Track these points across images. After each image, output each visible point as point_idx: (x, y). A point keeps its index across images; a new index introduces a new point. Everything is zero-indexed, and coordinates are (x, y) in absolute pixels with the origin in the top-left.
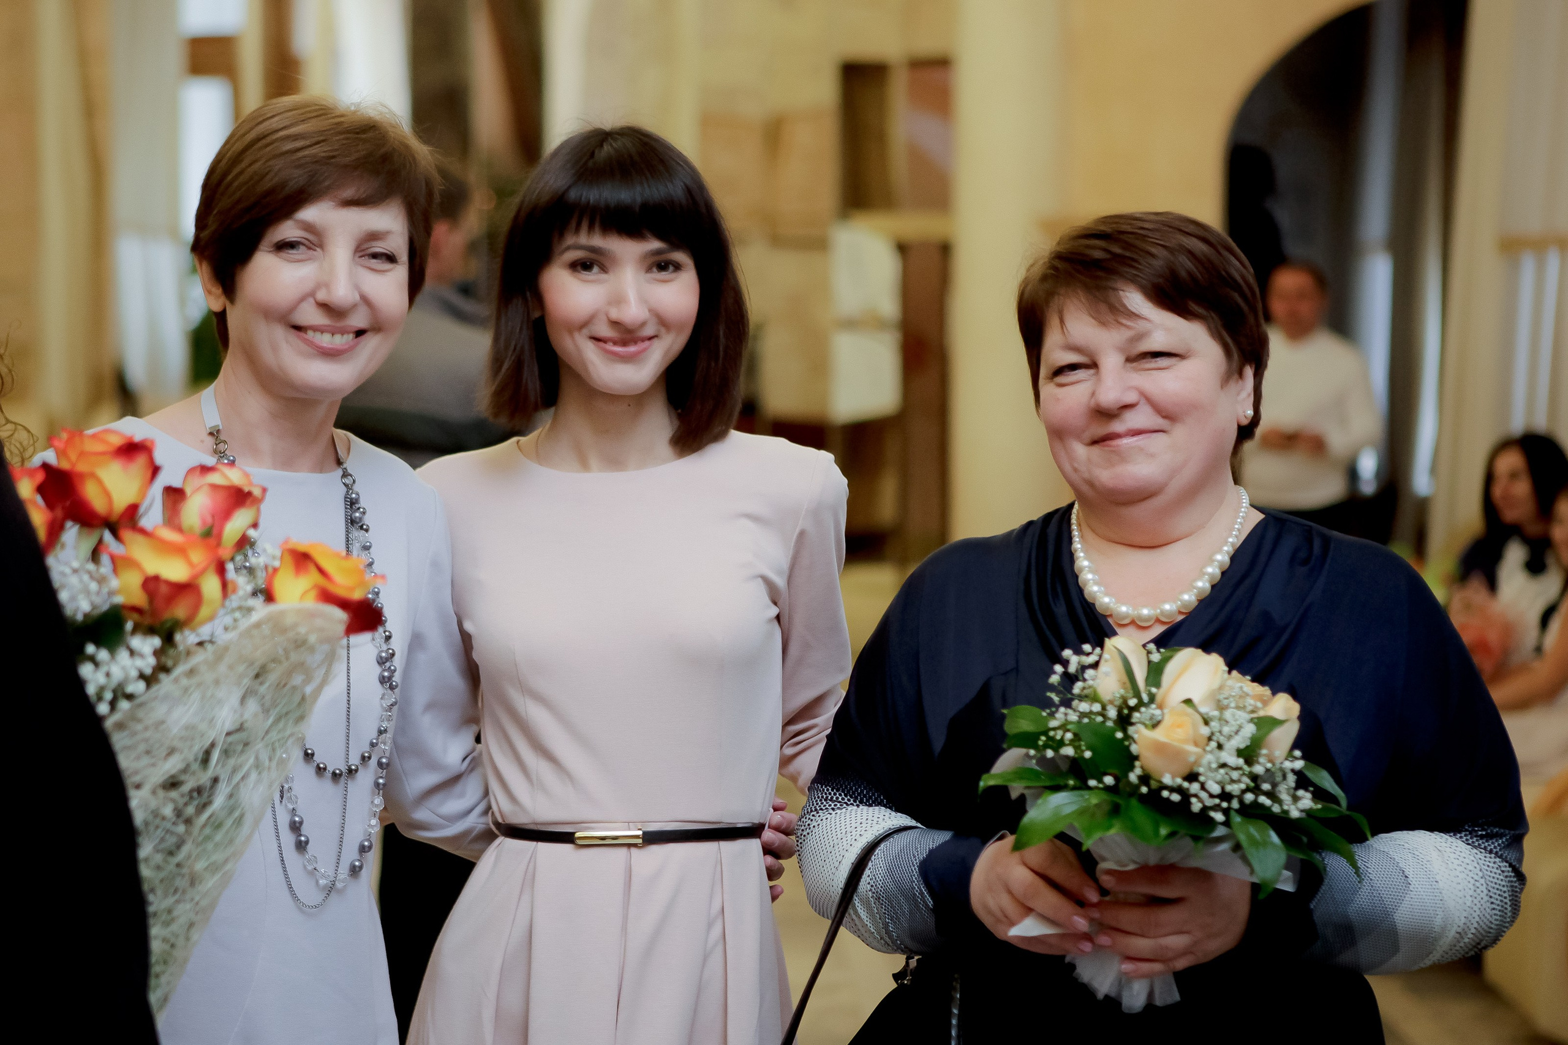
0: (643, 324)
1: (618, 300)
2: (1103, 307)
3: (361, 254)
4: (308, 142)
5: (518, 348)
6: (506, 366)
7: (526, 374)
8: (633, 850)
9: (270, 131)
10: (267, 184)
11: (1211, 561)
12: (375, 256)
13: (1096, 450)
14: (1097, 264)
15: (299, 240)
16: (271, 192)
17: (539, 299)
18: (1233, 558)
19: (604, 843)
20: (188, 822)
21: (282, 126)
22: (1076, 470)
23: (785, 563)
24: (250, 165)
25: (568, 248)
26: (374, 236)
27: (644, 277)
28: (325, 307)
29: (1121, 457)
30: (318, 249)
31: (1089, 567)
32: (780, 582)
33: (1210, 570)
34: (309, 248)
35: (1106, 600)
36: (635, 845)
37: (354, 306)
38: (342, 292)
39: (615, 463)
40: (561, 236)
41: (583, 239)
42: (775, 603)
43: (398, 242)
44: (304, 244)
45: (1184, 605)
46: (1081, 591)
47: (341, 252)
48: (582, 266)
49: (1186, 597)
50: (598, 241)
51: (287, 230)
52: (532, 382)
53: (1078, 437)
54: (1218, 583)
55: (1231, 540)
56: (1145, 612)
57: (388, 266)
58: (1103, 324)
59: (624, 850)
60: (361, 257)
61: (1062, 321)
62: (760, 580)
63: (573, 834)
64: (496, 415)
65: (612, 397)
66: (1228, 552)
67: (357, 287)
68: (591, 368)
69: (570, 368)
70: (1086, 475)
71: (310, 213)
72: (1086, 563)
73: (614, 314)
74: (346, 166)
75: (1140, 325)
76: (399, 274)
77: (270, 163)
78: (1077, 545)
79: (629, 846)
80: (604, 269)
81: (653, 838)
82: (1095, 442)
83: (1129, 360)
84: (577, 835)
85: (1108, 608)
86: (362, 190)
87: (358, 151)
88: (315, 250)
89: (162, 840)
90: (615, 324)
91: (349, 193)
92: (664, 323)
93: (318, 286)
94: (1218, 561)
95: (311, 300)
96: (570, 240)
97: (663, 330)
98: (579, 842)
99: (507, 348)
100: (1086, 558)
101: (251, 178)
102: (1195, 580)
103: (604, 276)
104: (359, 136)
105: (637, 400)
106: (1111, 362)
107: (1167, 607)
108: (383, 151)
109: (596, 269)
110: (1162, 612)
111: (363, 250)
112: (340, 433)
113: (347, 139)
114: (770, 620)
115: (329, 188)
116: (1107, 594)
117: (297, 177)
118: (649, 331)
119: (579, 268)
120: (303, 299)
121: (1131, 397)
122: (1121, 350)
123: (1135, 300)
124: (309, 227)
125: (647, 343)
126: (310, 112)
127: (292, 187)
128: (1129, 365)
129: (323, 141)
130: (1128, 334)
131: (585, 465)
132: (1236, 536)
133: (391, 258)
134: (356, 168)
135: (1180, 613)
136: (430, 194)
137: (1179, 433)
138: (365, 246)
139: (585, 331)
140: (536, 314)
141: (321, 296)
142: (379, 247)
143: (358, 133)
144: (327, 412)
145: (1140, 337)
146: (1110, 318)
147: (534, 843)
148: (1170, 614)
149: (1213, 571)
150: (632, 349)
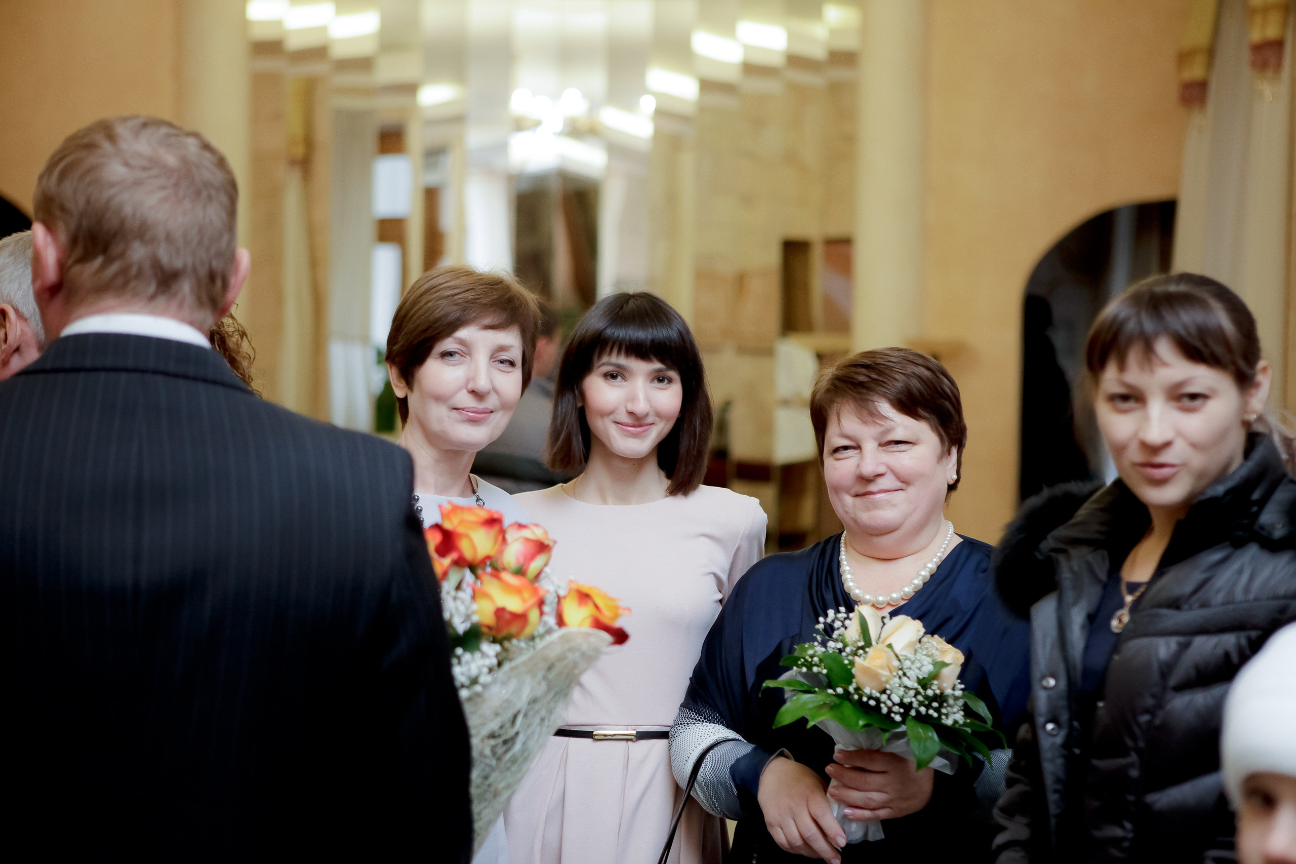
0: (647, 415)
1: (632, 398)
2: (865, 412)
3: (494, 360)
4: (462, 290)
5: (570, 426)
6: (562, 437)
7: (574, 442)
8: (630, 743)
10: (438, 314)
11: (925, 567)
12: (502, 362)
13: (858, 501)
15: (456, 350)
16: (437, 320)
17: (583, 396)
18: (939, 567)
19: (606, 738)
22: (846, 512)
23: (727, 567)
25: (603, 364)
26: (502, 349)
27: (648, 384)
28: (474, 393)
29: (876, 506)
30: (468, 357)
31: (849, 571)
32: (724, 577)
33: (923, 573)
34: (462, 356)
35: (857, 591)
36: (631, 740)
37: (488, 393)
38: (482, 383)
39: (623, 499)
40: (600, 356)
41: (614, 359)
42: (720, 592)
43: (516, 354)
44: (459, 353)
45: (905, 594)
46: (842, 584)
47: (482, 358)
48: (611, 376)
49: (907, 589)
50: (623, 360)
51: (448, 344)
52: (577, 444)
53: (848, 492)
54: (928, 581)
55: (939, 554)
56: (881, 598)
57: (510, 369)
58: (865, 422)
59: (624, 743)
60: (494, 362)
61: (839, 420)
62: (712, 575)
63: (593, 732)
64: (553, 465)
65: (625, 459)
66: (936, 562)
67: (492, 382)
68: (613, 440)
69: (598, 439)
70: (852, 516)
71: (463, 333)
72: (847, 568)
73: (630, 408)
74: (485, 305)
75: (888, 424)
76: (516, 375)
77: (439, 302)
78: (843, 556)
79: (627, 740)
80: (624, 379)
81: (643, 736)
82: (857, 496)
83: (880, 445)
84: (594, 733)
85: (858, 597)
86: (495, 320)
87: (493, 295)
88: (465, 357)
90: (631, 413)
91: (488, 321)
92: (659, 415)
93: (468, 382)
94: (929, 568)
95: (464, 391)
96: (605, 359)
97: (658, 419)
98: (596, 737)
99: (562, 423)
100: (848, 565)
101: (426, 312)
102: (913, 579)
103: (624, 383)
104: (493, 287)
105: (638, 463)
106: (870, 446)
107: (894, 595)
108: (509, 295)
109: (619, 378)
110: (891, 598)
111: (495, 358)
112: (471, 475)
113: (485, 288)
114: (716, 602)
115: (475, 318)
116: (858, 588)
117: (454, 313)
118: (650, 420)
119: (609, 377)
120: (459, 390)
121: (881, 470)
122: (876, 439)
123: (885, 408)
124: (462, 342)
125: (649, 426)
127: (453, 317)
128: (880, 448)
129: (472, 289)
130: (880, 429)
131: (604, 501)
132: (943, 552)
133: (512, 364)
134: (492, 306)
135: (903, 599)
136: (536, 324)
137: (911, 491)
138: (496, 355)
139: (611, 417)
140: (579, 405)
141: (471, 386)
142: (504, 356)
143: (492, 285)
144: (468, 461)
145: (888, 431)
146: (869, 419)
147: (567, 738)
148: (896, 600)
149: (925, 574)
150: (639, 429)
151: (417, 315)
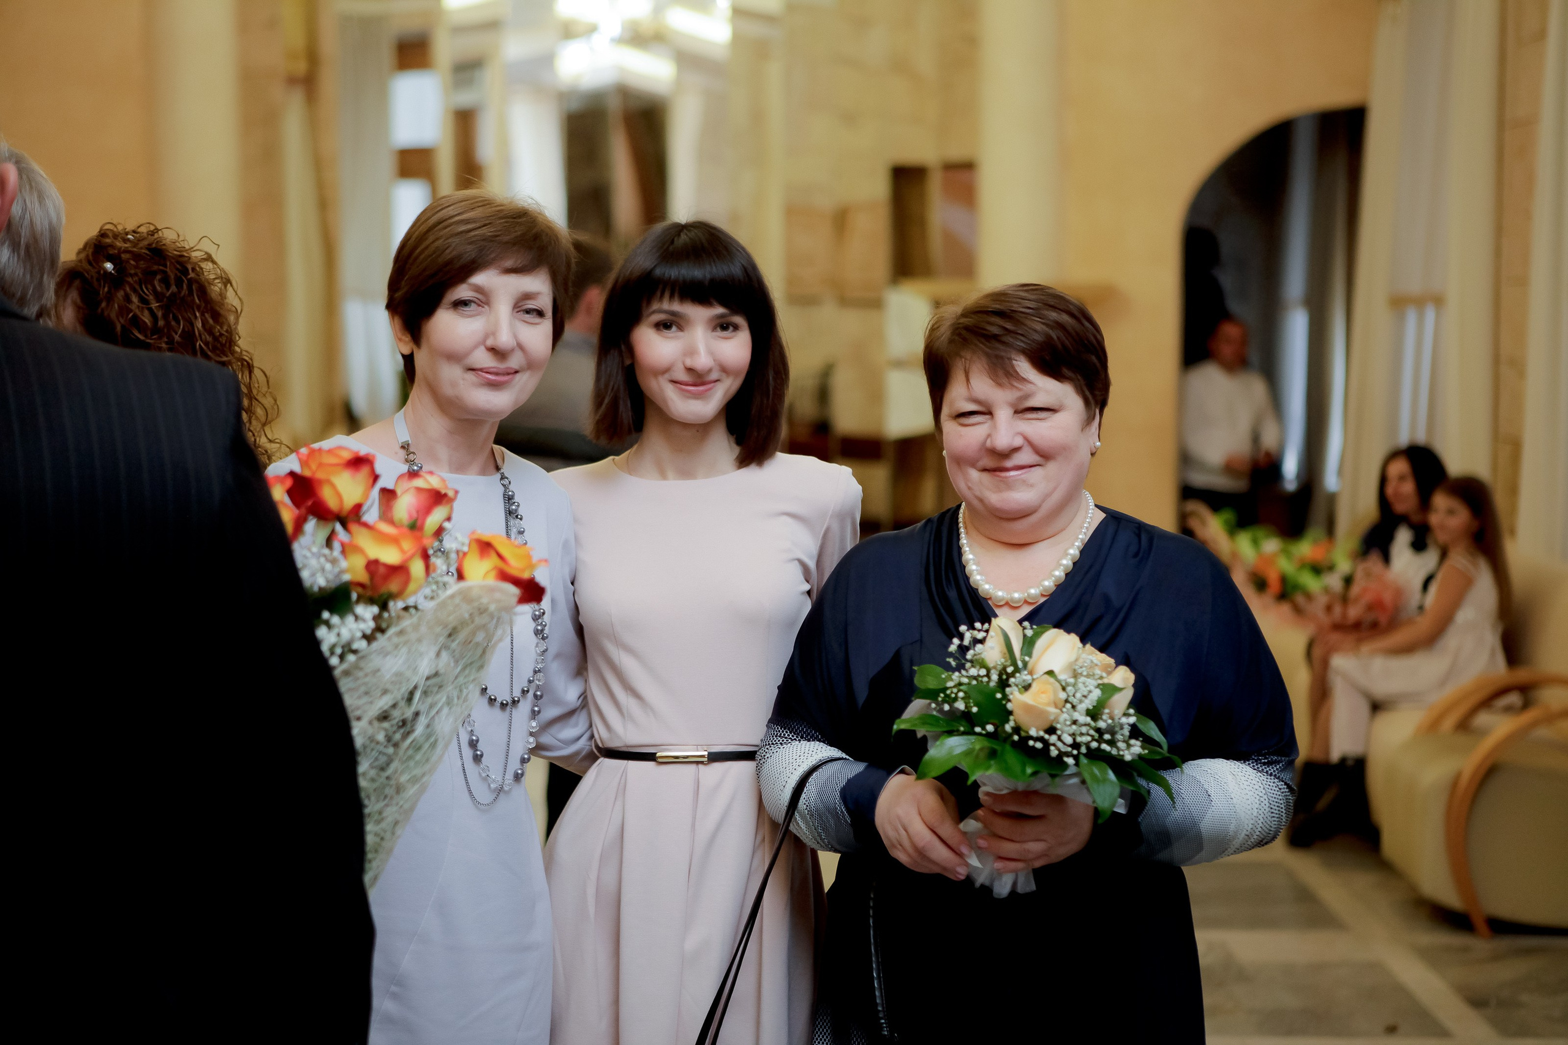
0: (710, 371)
1: (691, 352)
2: (1000, 371)
3: (518, 309)
4: (478, 225)
5: (615, 388)
6: (606, 401)
7: (622, 408)
8: (701, 766)
9: (447, 217)
10: (448, 255)
11: (1066, 554)
12: (528, 312)
13: (985, 476)
14: (996, 337)
15: (471, 299)
16: (449, 262)
17: (631, 351)
18: (1082, 552)
19: (676, 761)
20: (396, 745)
21: (456, 213)
22: (969, 488)
23: (814, 551)
24: (433, 242)
25: (654, 312)
26: (528, 296)
27: (710, 334)
28: (494, 351)
30: (486, 307)
31: (974, 560)
32: (812, 565)
33: (1064, 562)
34: (479, 305)
35: (987, 587)
36: (702, 763)
37: (513, 350)
38: (504, 339)
39: (686, 473)
40: (649, 303)
41: (666, 305)
42: (808, 582)
43: (545, 301)
44: (475, 302)
45: (1045, 589)
46: (967, 579)
47: (503, 308)
48: (664, 326)
49: (1046, 583)
50: (676, 307)
51: (462, 292)
52: (625, 412)
53: (973, 464)
54: (1071, 572)
55: (1081, 536)
56: (1016, 595)
57: (537, 320)
58: (1000, 385)
59: (694, 766)
60: (518, 312)
61: (966, 378)
62: (797, 562)
63: (656, 753)
64: (598, 437)
65: (686, 425)
66: (1078, 547)
67: (515, 337)
68: (670, 404)
69: (653, 403)
70: (978, 493)
71: (479, 279)
72: (971, 556)
73: (689, 363)
74: (507, 243)
75: (1028, 388)
76: (546, 326)
77: (450, 240)
78: (964, 540)
79: (698, 763)
80: (680, 328)
81: (716, 757)
82: (985, 470)
83: (1017, 412)
84: (658, 755)
85: (988, 593)
86: (519, 261)
87: (516, 232)
88: (483, 307)
89: (376, 759)
90: (690, 370)
91: (509, 263)
92: (724, 370)
93: (486, 336)
94: (1071, 555)
95: (482, 348)
96: (655, 306)
97: (724, 375)
98: (660, 760)
99: (607, 386)
100: (971, 553)
101: (434, 252)
102: (1054, 570)
103: (681, 334)
104: (516, 220)
105: (702, 429)
106: (1003, 411)
107: (1033, 591)
108: (534, 231)
109: (674, 328)
110: (1029, 595)
111: (520, 307)
112: (496, 447)
113: (506, 222)
114: (803, 593)
115: (494, 259)
116: (987, 583)
117: (469, 252)
118: (714, 376)
119: (661, 327)
120: (476, 347)
121: (1018, 442)
122: (1011, 404)
123: (1024, 367)
124: (478, 289)
125: (712, 384)
126: (477, 202)
127: (467, 258)
128: (1016, 416)
129: (490, 224)
130: (1017, 394)
131: (663, 476)
132: (1085, 533)
133: (540, 313)
134: (514, 244)
135: (1042, 595)
136: (568, 265)
137: (1051, 466)
138: (520, 304)
139: (667, 376)
140: (628, 362)
141: (490, 342)
142: (531, 304)
143: (515, 218)
144: (489, 431)
145: (1027, 396)
146: (1005, 380)
147: (626, 762)
148: (1034, 597)
149: (1067, 562)
150: (701, 388)
151: (422, 257)
